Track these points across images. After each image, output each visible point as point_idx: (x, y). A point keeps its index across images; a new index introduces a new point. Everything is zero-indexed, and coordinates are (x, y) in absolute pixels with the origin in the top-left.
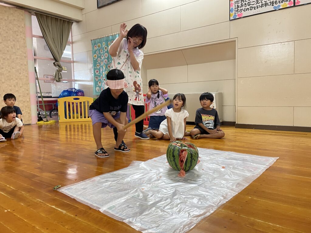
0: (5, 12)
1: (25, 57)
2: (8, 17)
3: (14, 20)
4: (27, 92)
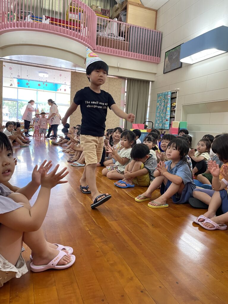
1: (119, 105)
4: (118, 124)
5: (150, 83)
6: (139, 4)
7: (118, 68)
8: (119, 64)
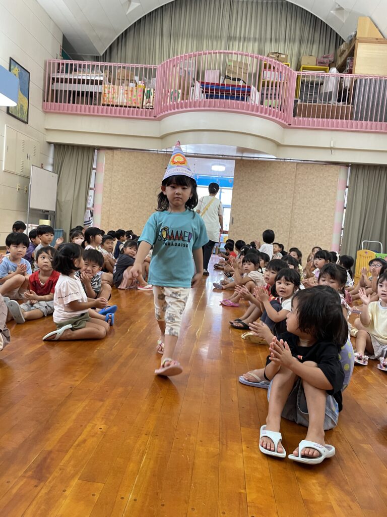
0: (322, 170)
1: (333, 209)
2: (323, 174)
3: (329, 175)
4: (329, 242)
6: (377, 39)
7: (331, 148)
8: (332, 142)
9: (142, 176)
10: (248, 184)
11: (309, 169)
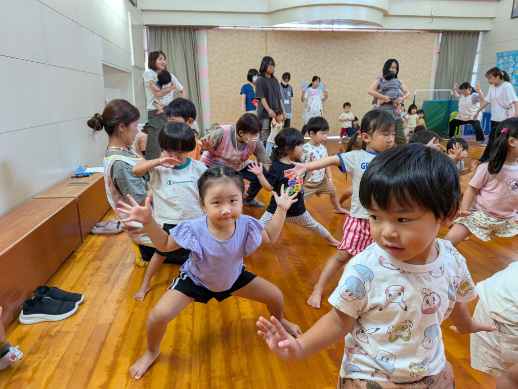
1: (429, 76)
2: (421, 42)
3: (426, 43)
5: (481, 33)
7: (432, 17)
8: (433, 11)
9: (297, 57)
10: (340, 56)
11: (409, 37)
